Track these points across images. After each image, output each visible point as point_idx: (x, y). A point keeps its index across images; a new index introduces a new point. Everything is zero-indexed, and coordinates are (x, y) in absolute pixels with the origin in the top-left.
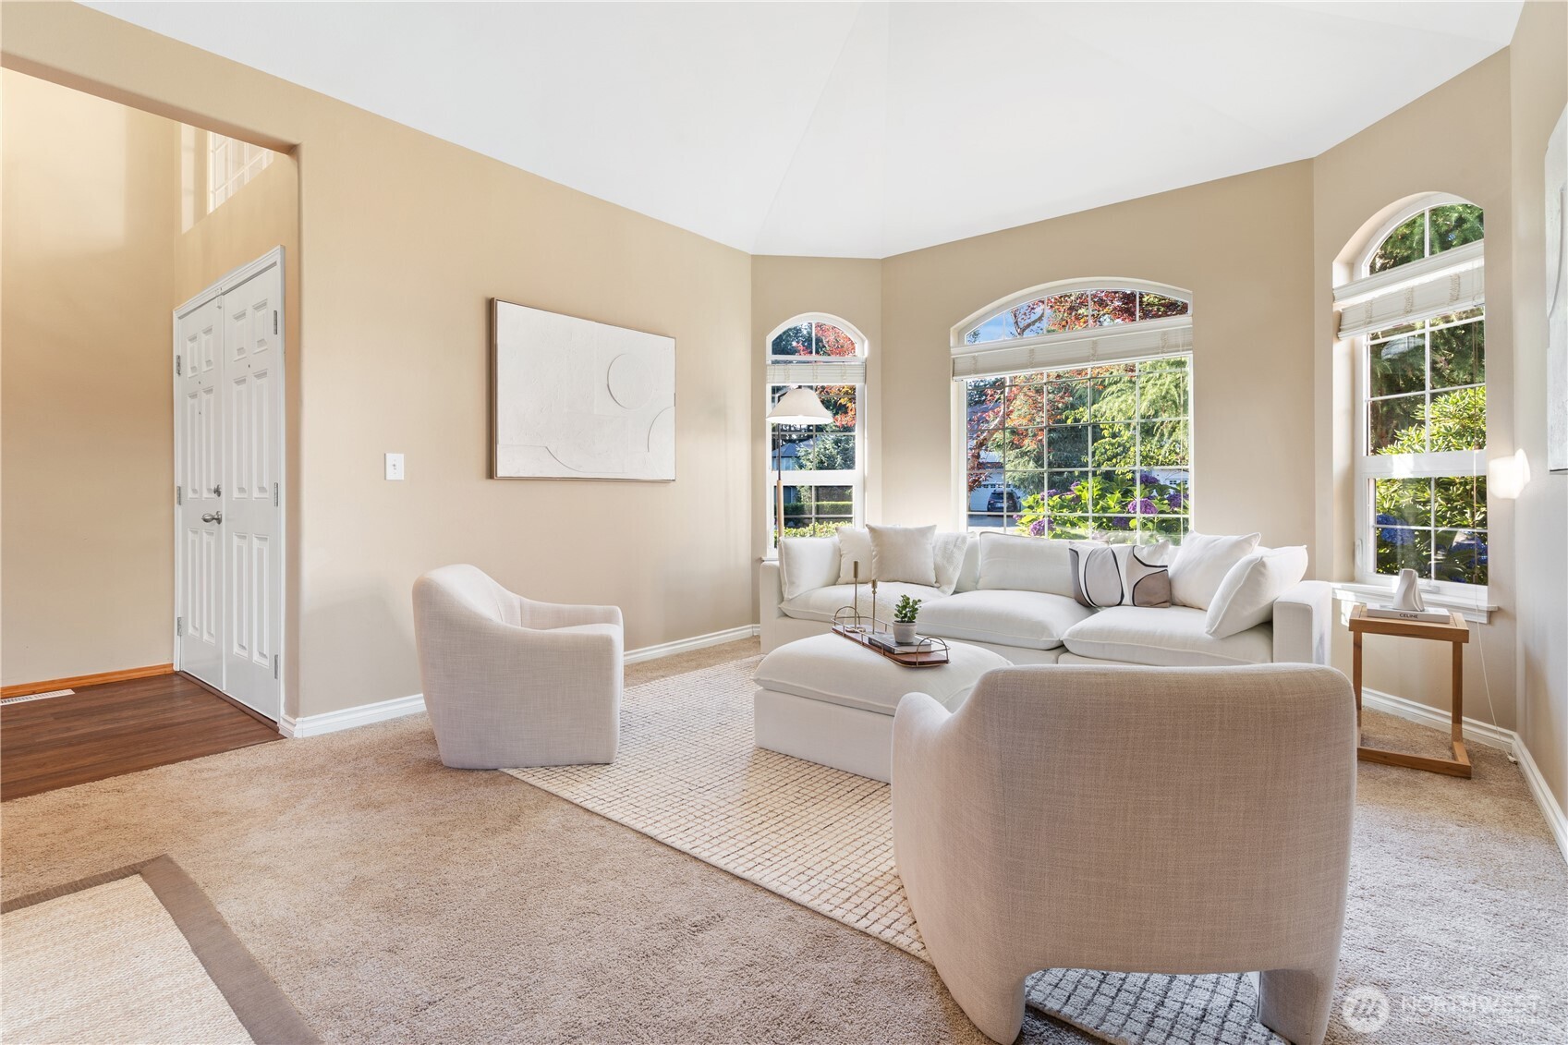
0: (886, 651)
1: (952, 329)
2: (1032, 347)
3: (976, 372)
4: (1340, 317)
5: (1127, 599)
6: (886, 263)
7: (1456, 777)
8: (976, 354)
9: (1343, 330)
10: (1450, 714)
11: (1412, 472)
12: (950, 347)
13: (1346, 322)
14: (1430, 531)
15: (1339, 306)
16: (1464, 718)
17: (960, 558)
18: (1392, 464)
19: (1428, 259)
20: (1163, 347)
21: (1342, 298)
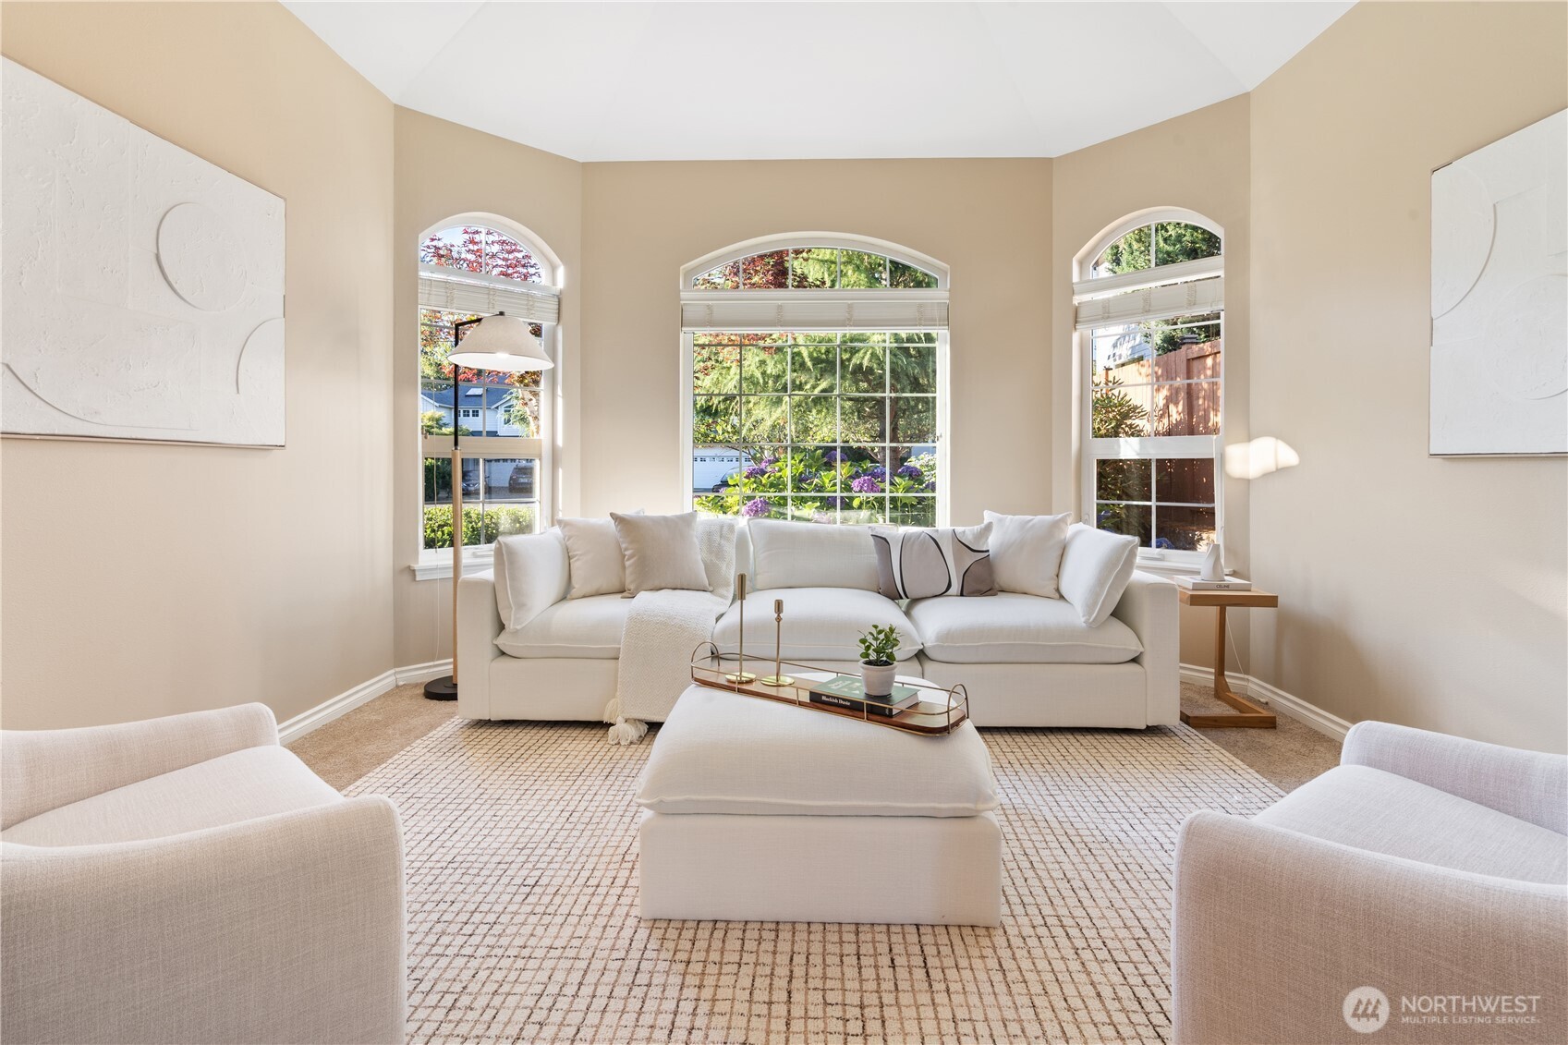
0: (851, 708)
1: (682, 268)
2: (780, 302)
3: (711, 324)
4: (1077, 311)
5: (955, 588)
6: (589, 170)
7: (1267, 728)
8: (710, 303)
9: (1080, 322)
10: (1213, 670)
11: (1138, 454)
12: (679, 291)
13: (1083, 314)
14: (1150, 507)
15: (1076, 300)
16: (1226, 673)
17: (730, 550)
18: (1119, 446)
19: (1153, 269)
20: (920, 319)
21: (1082, 293)
